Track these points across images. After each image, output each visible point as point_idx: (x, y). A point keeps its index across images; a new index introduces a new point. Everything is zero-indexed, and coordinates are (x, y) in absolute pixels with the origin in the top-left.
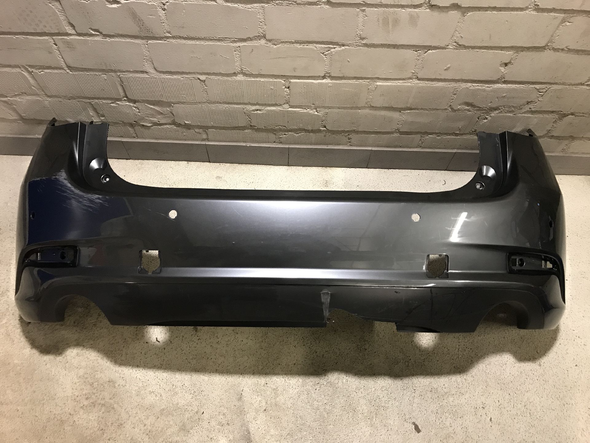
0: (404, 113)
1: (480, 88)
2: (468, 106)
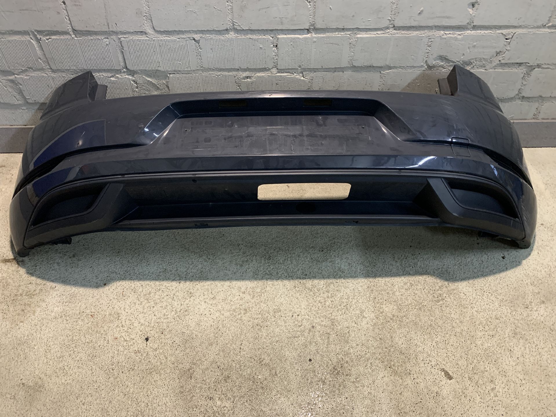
0: (384, 74)
1: (452, 36)
2: (442, 62)
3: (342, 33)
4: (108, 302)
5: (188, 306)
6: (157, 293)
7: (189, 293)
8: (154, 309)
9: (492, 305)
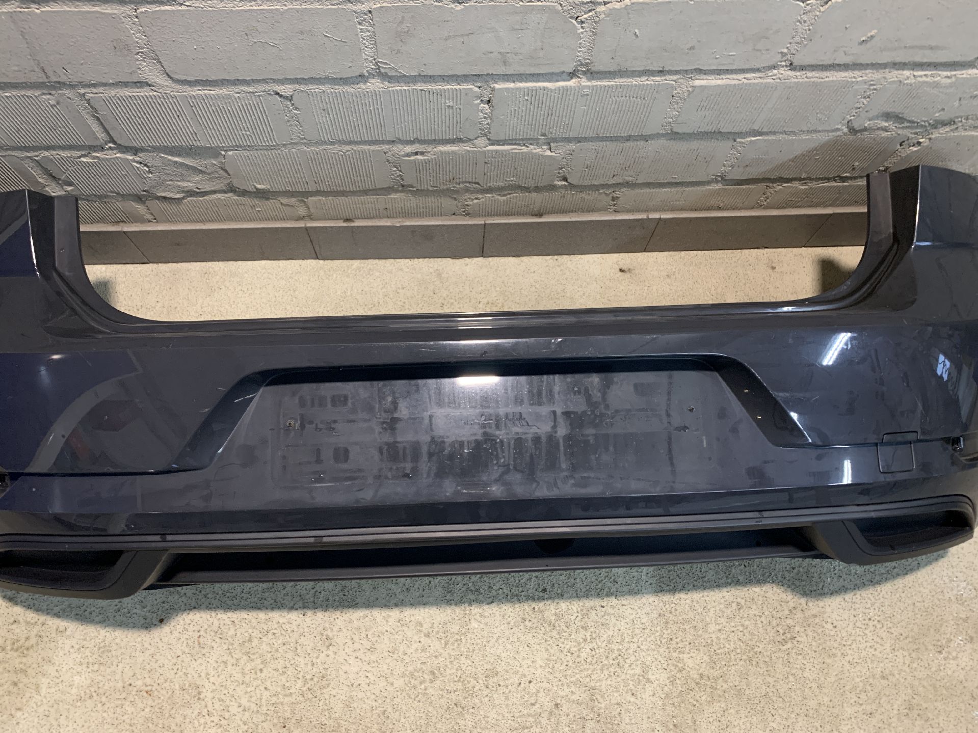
0: (743, 143)
1: (928, 79)
2: (886, 121)
3: (657, 79)
4: (174, 661)
5: (326, 666)
6: (264, 639)
7: (324, 637)
8: (263, 675)
9: (879, 648)
